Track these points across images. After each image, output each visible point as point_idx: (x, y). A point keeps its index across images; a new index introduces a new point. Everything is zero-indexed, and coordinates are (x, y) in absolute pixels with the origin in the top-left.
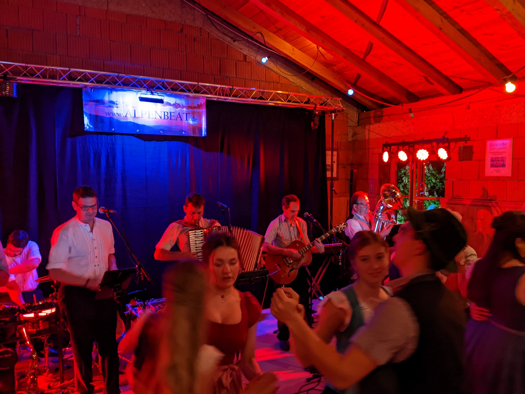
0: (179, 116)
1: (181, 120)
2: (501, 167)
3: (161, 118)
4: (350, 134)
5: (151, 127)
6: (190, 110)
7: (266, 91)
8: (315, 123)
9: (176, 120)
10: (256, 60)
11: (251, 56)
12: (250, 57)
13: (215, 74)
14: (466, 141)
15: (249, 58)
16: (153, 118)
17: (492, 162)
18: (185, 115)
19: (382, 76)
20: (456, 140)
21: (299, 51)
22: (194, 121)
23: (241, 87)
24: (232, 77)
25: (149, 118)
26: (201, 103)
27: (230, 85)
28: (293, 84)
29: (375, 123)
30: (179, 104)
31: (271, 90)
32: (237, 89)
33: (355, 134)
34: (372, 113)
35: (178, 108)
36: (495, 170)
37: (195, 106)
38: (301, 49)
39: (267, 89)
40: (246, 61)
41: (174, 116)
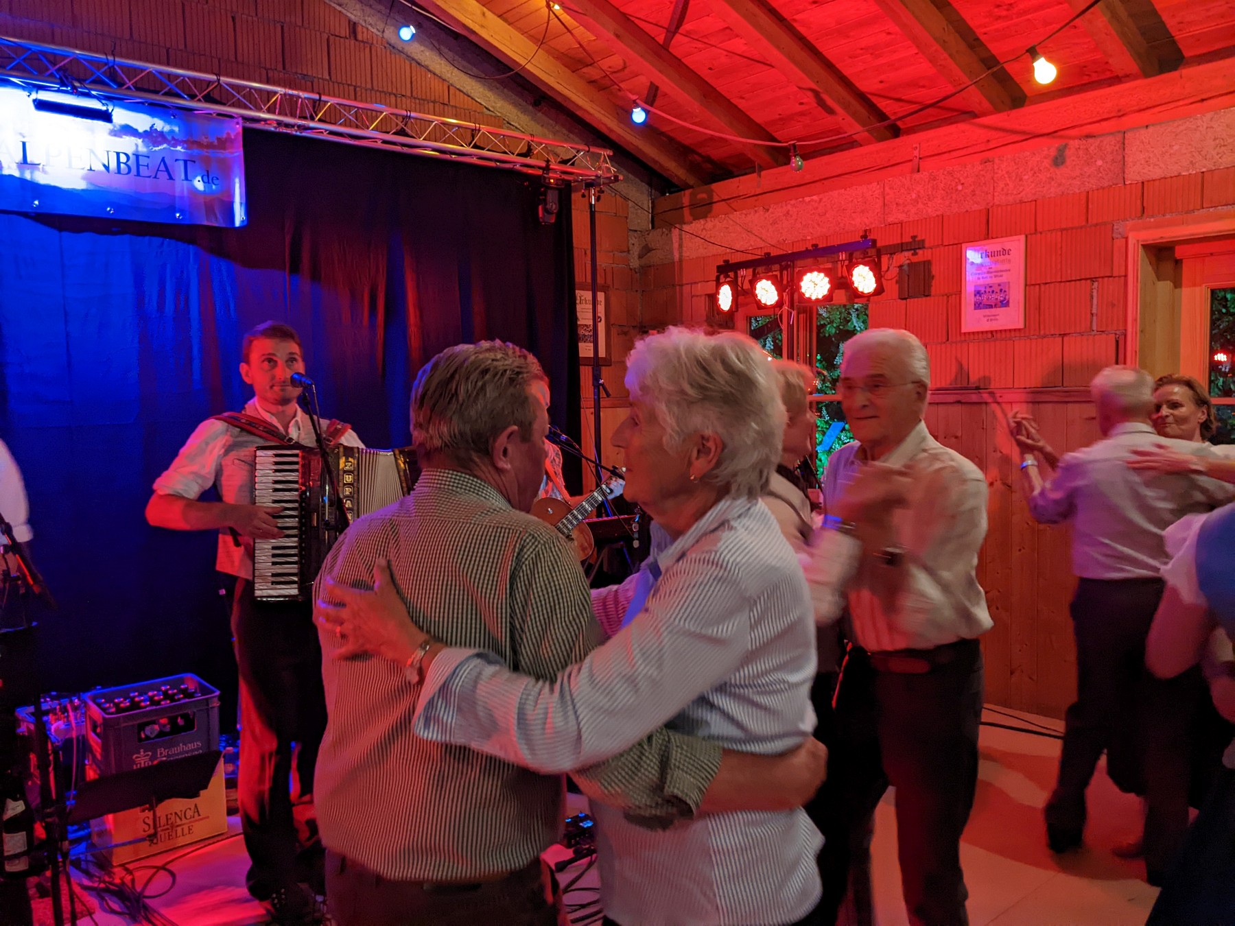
0: (162, 167)
1: (171, 178)
2: (1000, 307)
3: (107, 168)
4: (636, 251)
5: (78, 194)
6: (196, 151)
7: (413, 114)
8: (548, 207)
9: (155, 177)
10: (383, 37)
11: (370, 27)
12: (367, 29)
13: (268, 66)
14: (915, 249)
15: (365, 30)
16: (83, 169)
17: (977, 297)
18: (181, 163)
19: (709, 93)
20: (893, 250)
21: (499, 20)
22: (209, 182)
23: (344, 98)
24: (319, 78)
25: (70, 166)
26: (228, 134)
27: (313, 91)
28: (485, 110)
29: (694, 220)
30: (161, 134)
31: (429, 114)
32: (332, 102)
33: (646, 250)
34: (686, 197)
35: (160, 144)
36: (984, 316)
37: (212, 143)
38: (504, 16)
39: (415, 111)
40: (356, 39)
41: (147, 166)
